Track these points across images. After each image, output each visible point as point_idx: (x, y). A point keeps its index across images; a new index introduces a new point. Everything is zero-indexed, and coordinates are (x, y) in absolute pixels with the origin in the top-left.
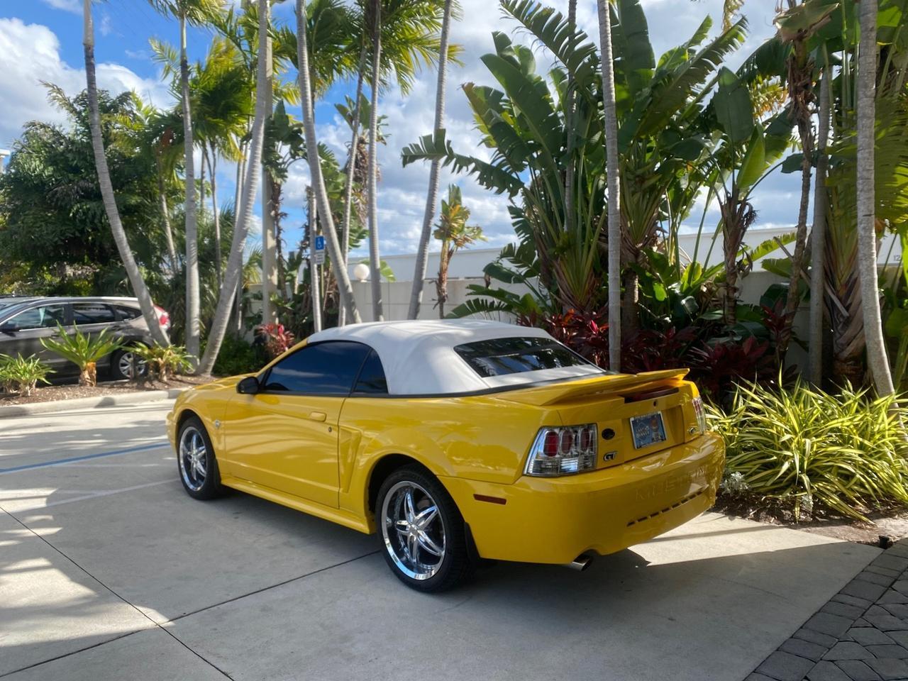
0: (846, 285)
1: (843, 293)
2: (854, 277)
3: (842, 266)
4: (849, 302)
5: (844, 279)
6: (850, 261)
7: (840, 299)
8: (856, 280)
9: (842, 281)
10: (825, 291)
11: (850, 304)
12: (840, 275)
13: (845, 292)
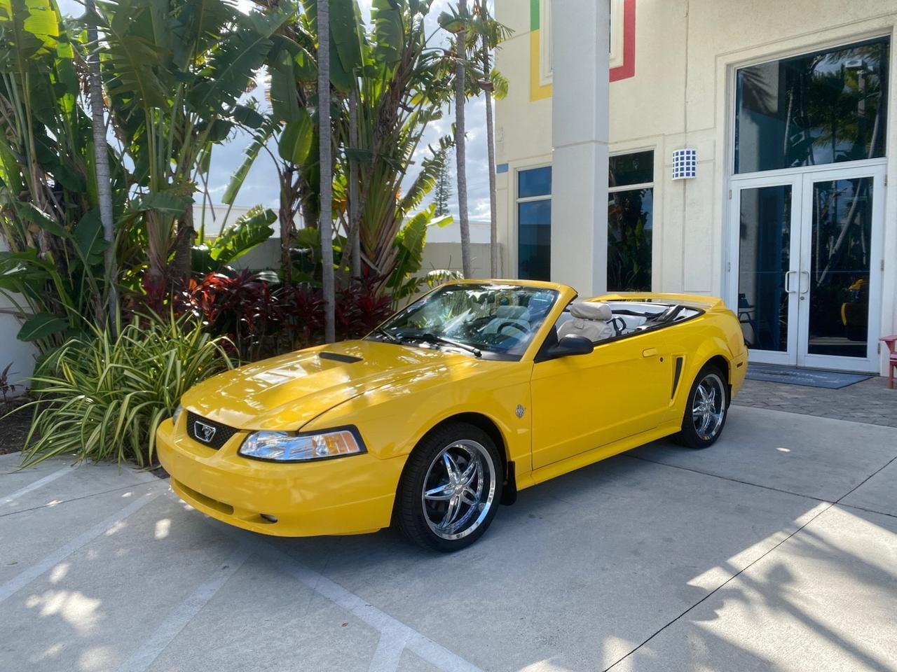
0: (375, 251)
1: (373, 256)
2: (380, 245)
3: (370, 238)
4: (377, 263)
5: (373, 248)
6: (375, 235)
7: (371, 261)
8: (381, 248)
9: (372, 249)
10: (361, 259)
11: (378, 265)
12: (370, 245)
13: (374, 256)
